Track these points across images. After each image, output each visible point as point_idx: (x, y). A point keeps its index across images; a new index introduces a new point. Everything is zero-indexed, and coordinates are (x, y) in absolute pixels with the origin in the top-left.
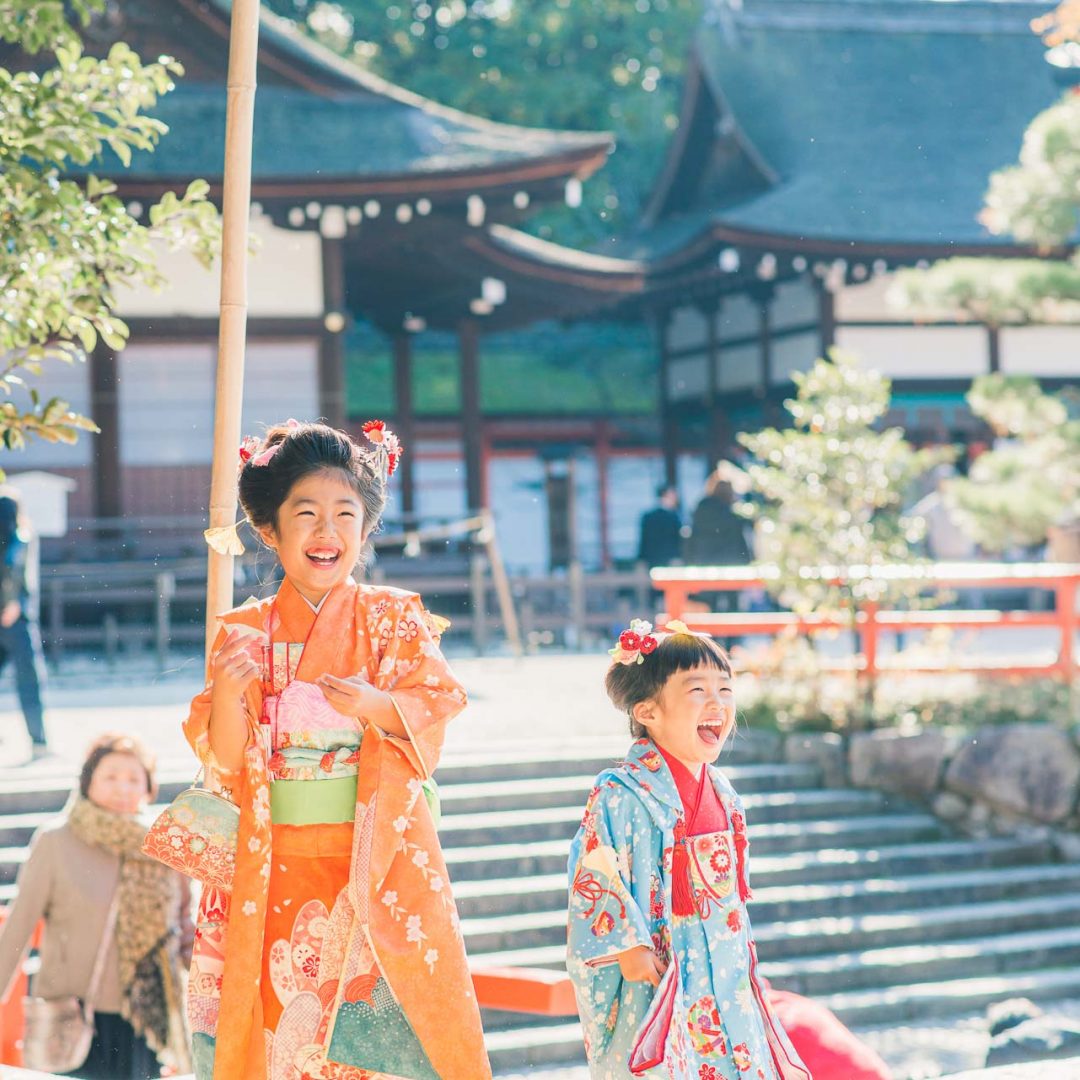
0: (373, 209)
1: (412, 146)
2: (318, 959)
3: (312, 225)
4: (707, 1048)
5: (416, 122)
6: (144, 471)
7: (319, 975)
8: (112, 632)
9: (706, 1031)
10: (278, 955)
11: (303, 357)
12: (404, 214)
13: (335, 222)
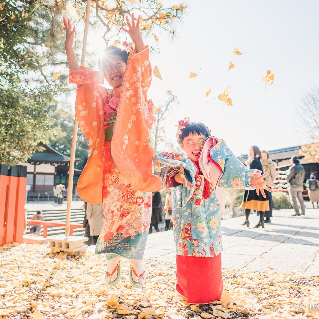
0: (60, 164)
1: (63, 159)
2: (119, 178)
3: (54, 165)
4: (185, 238)
5: (64, 157)
6: (38, 186)
7: (119, 183)
8: (34, 199)
9: (186, 232)
10: (107, 178)
11: (53, 176)
12: (62, 165)
13: (56, 165)
